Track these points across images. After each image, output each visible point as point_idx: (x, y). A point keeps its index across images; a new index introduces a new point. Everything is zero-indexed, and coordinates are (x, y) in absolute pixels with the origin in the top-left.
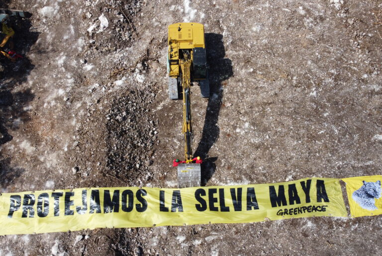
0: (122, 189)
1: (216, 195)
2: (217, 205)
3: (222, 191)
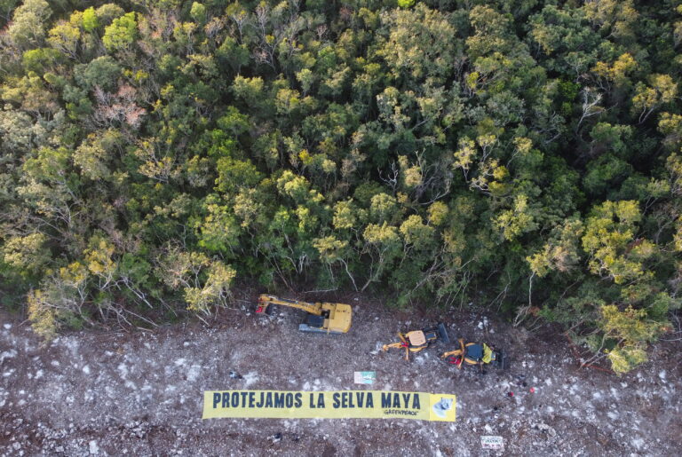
0: (286, 393)
1: (347, 397)
2: (347, 403)
3: (351, 395)
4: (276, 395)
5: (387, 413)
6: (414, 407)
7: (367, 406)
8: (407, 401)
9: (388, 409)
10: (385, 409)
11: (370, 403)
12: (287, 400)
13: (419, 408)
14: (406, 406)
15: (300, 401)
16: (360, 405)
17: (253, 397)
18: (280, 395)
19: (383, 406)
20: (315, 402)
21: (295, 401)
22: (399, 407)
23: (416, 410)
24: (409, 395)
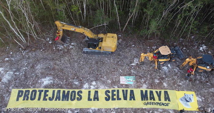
0: (71, 90)
1: (115, 93)
2: (115, 97)
3: (118, 91)
4: (64, 92)
5: (146, 104)
6: (165, 100)
7: (130, 99)
8: (159, 96)
9: (146, 101)
10: (144, 101)
11: (132, 97)
12: (71, 96)
13: (169, 100)
14: (160, 100)
15: (80, 96)
16: (125, 98)
17: (47, 93)
18: (66, 92)
19: (142, 100)
20: (92, 97)
21: (77, 96)
22: (154, 100)
23: (167, 102)
24: (160, 92)
